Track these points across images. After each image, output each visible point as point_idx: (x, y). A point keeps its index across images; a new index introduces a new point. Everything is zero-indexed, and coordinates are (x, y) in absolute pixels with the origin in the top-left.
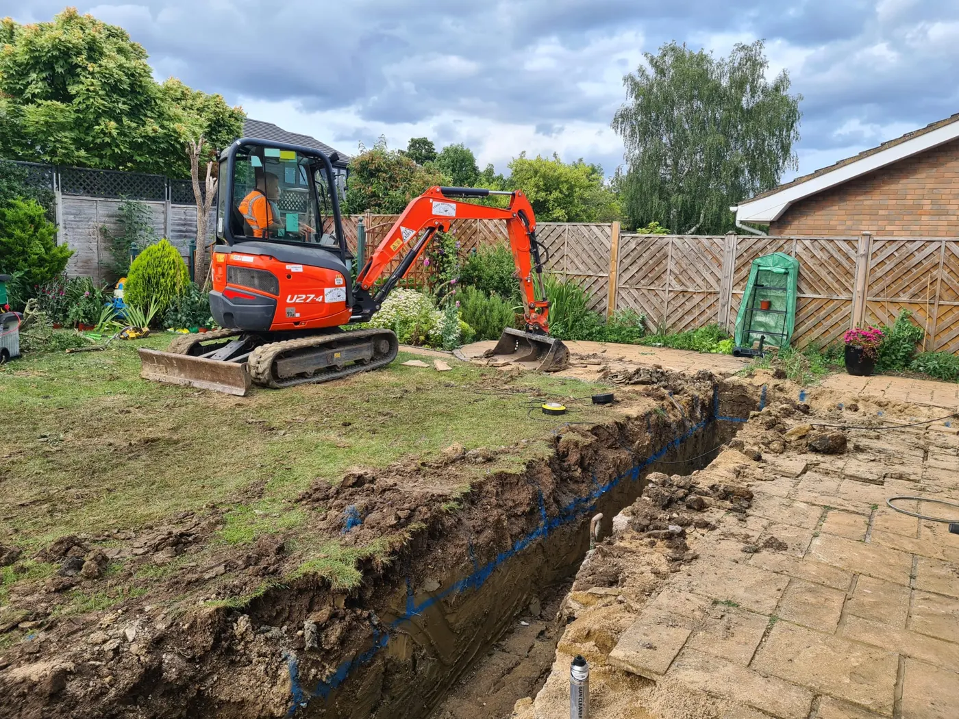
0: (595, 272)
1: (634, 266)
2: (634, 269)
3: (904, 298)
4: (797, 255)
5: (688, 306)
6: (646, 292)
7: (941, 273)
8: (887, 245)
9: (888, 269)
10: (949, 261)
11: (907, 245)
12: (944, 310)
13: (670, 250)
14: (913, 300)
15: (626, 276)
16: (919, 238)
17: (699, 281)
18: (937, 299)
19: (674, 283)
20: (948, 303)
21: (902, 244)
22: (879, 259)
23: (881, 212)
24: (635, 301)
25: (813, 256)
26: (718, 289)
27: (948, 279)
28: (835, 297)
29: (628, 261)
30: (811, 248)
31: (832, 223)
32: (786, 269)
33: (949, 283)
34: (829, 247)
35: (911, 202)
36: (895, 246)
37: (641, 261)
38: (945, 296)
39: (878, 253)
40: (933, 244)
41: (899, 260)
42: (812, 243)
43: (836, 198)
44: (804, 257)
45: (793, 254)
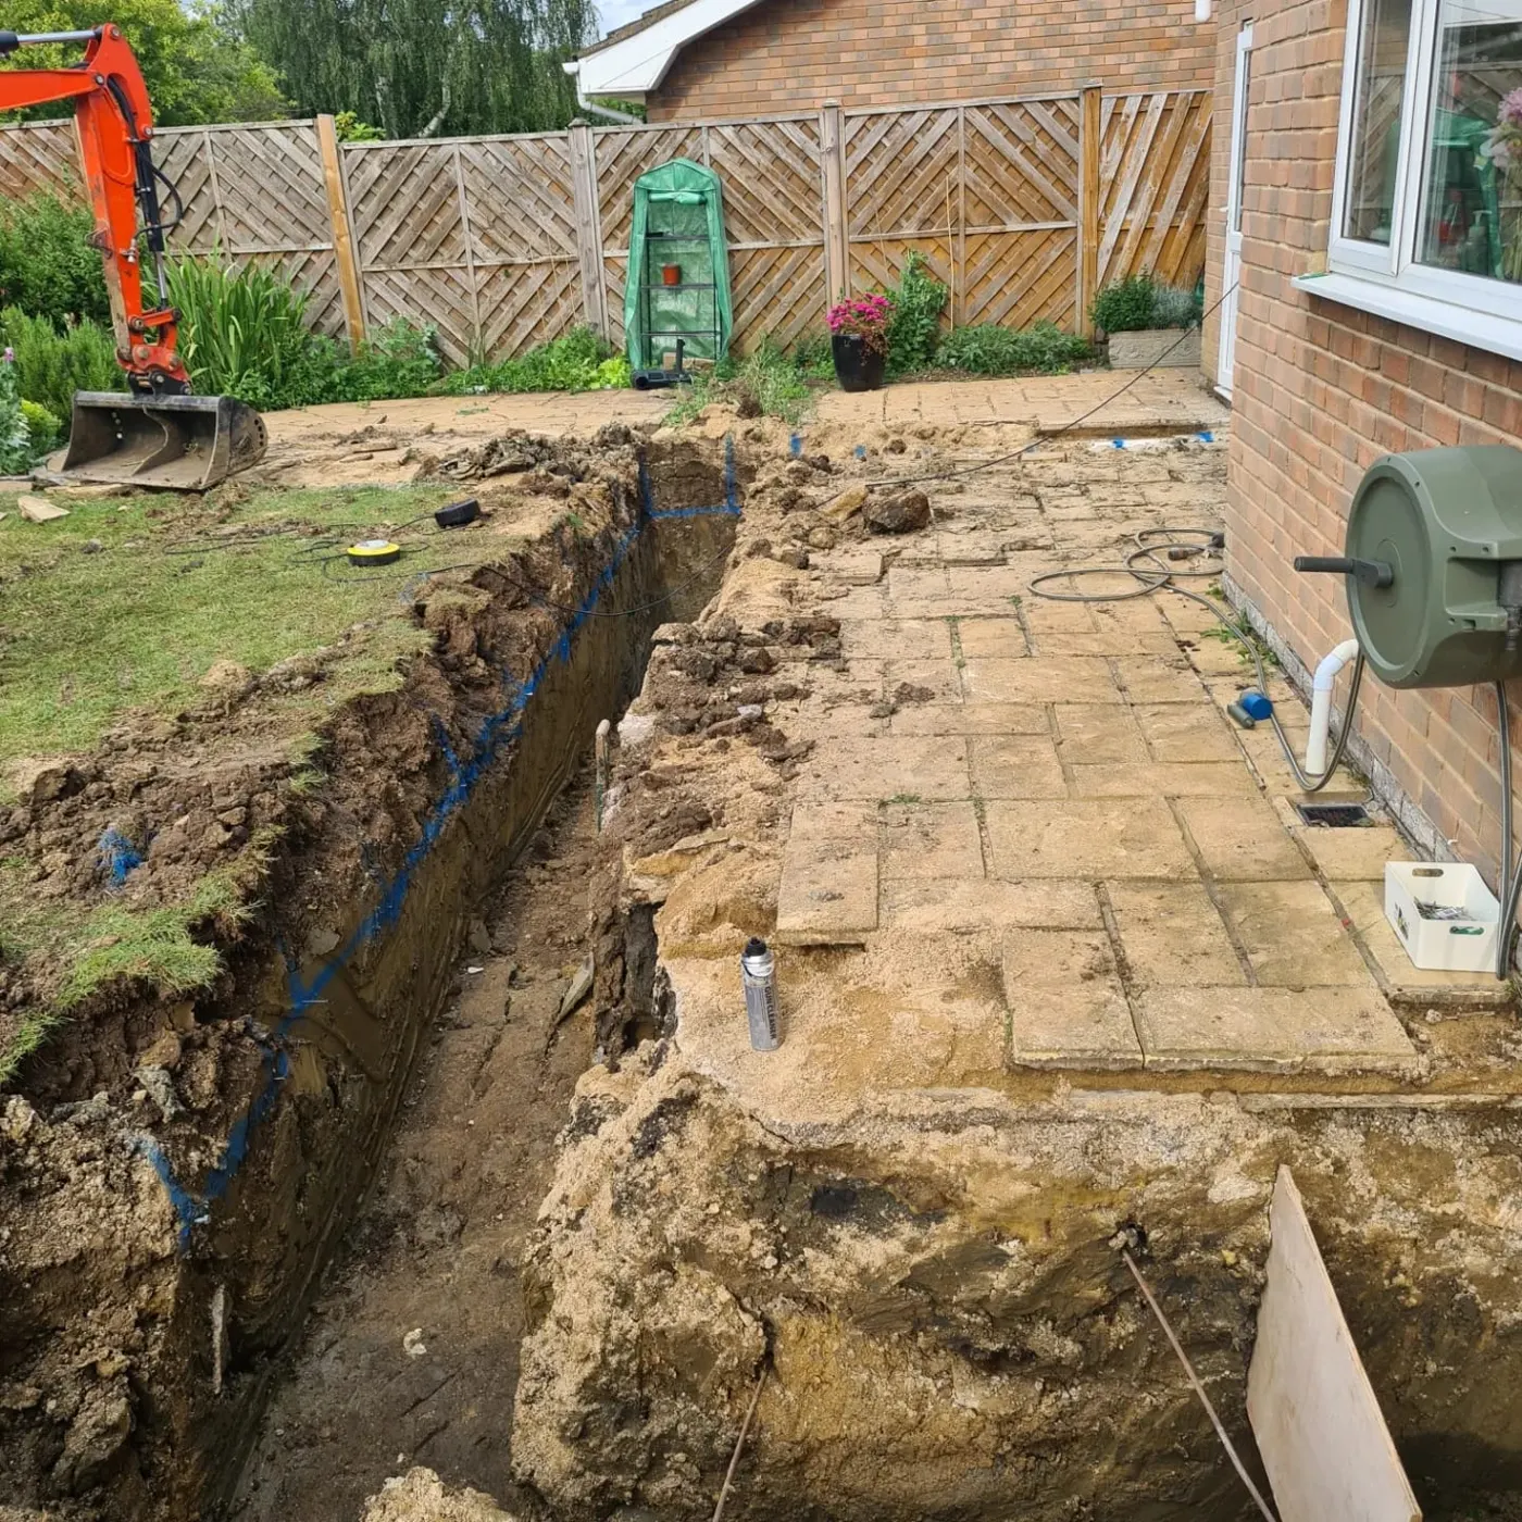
0: (299, 241)
1: (387, 219)
2: (388, 226)
3: (909, 229)
4: (714, 161)
5: (521, 297)
6: (425, 277)
7: (963, 173)
8: (869, 125)
9: (877, 174)
10: (973, 146)
11: (903, 121)
12: (974, 243)
13: (457, 172)
14: (926, 232)
15: (374, 245)
16: (919, 106)
17: (533, 238)
18: (962, 225)
19: (481, 248)
20: (979, 230)
21: (893, 119)
22: (859, 155)
23: (845, 57)
24: (407, 298)
25: (744, 161)
26: (575, 253)
27: (976, 184)
28: (793, 243)
29: (370, 209)
30: (736, 143)
31: (762, 86)
32: (702, 193)
33: (977, 191)
34: (769, 137)
35: (892, 32)
36: (881, 127)
37: (401, 206)
38: (975, 220)
39: (856, 142)
40: (945, 115)
41: (892, 155)
42: (737, 133)
43: (762, 31)
44: (727, 166)
45: (706, 161)
